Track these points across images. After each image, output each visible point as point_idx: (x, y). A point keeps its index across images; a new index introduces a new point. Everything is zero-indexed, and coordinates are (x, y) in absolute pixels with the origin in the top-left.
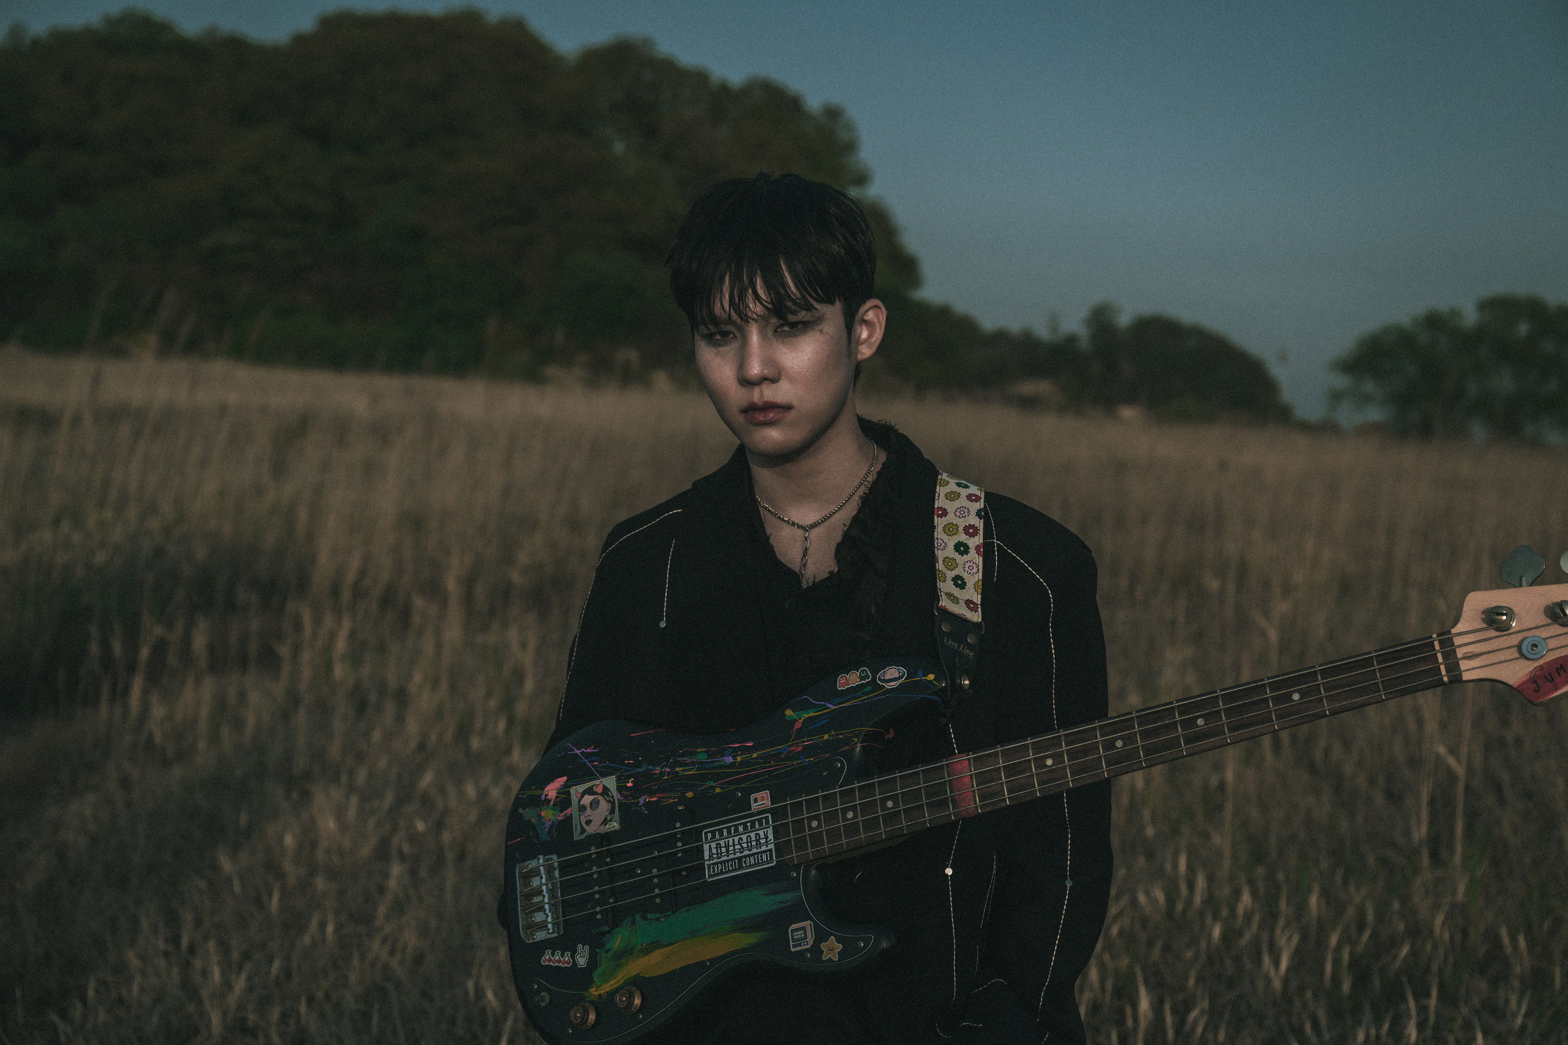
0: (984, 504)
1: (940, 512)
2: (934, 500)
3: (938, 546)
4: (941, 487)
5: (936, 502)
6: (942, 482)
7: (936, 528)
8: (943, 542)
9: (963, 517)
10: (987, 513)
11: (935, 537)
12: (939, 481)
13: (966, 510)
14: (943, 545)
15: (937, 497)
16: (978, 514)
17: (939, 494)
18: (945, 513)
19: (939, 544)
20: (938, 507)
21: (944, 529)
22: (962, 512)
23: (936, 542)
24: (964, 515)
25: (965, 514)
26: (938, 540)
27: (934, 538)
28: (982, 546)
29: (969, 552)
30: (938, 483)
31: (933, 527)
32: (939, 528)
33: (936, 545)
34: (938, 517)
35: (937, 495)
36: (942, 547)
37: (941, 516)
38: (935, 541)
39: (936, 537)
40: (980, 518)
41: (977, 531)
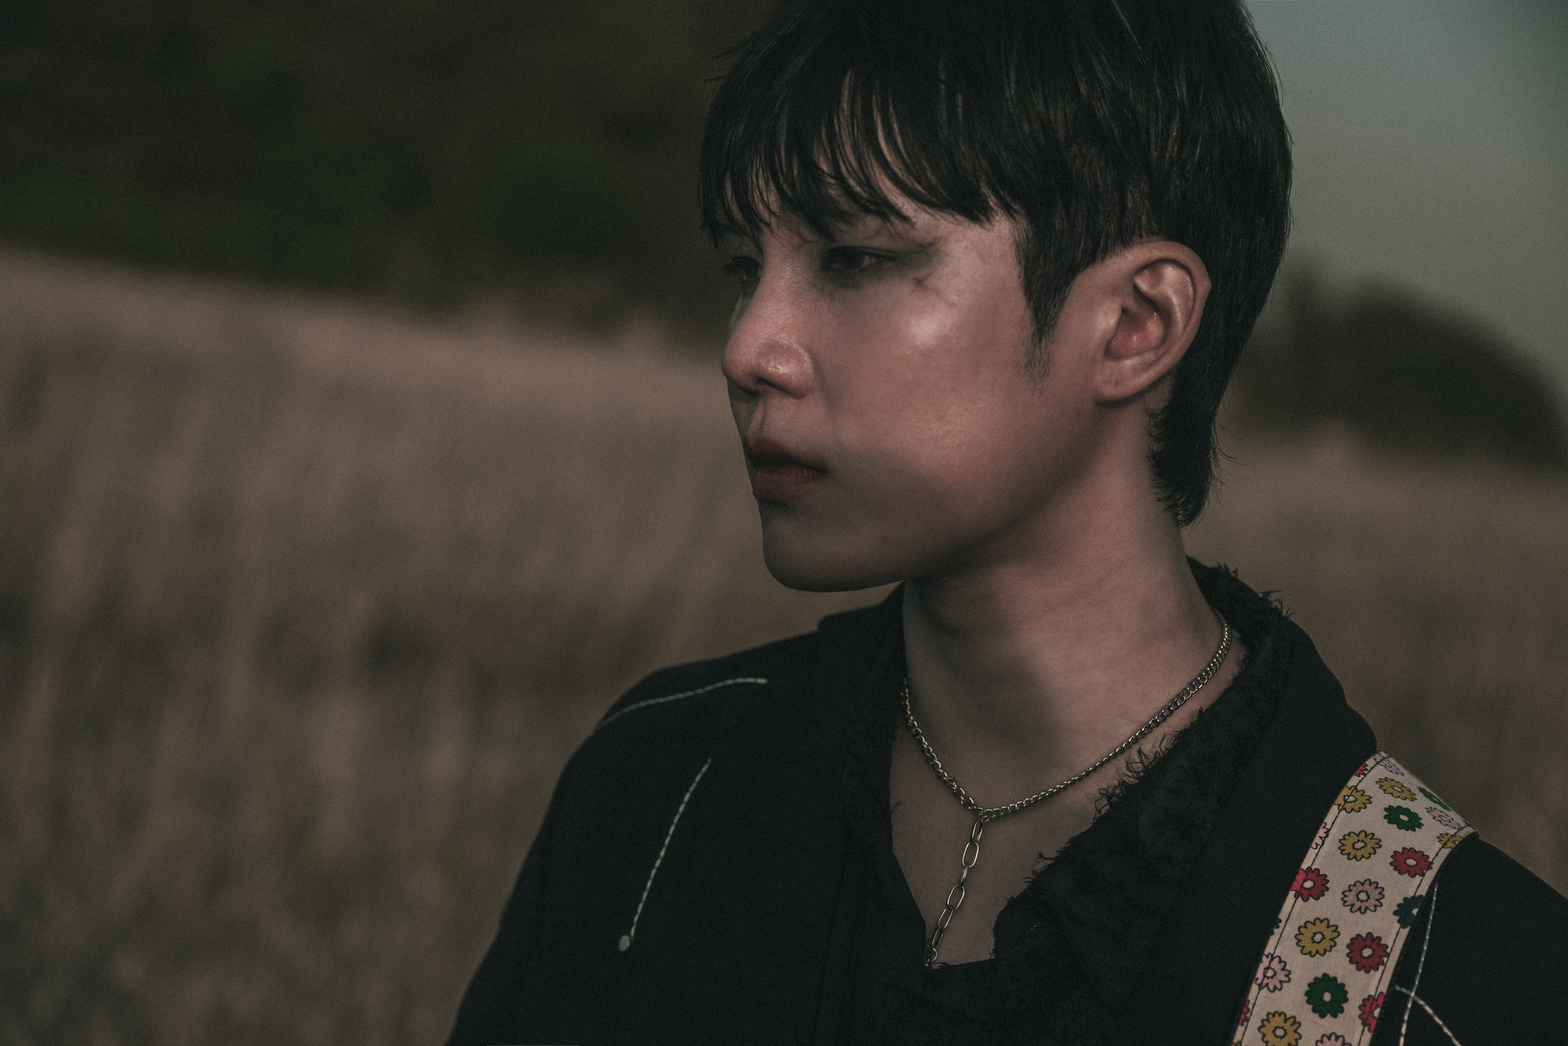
0: (1431, 888)
1: (1308, 884)
2: (1307, 846)
3: (1265, 976)
4: (1343, 812)
5: (1311, 853)
6: (1352, 799)
7: (1281, 925)
8: (1283, 969)
9: (1360, 909)
10: (1424, 913)
11: (1267, 952)
12: (1345, 791)
13: (1375, 894)
14: (1281, 976)
15: (1317, 840)
16: (1403, 912)
17: (1327, 833)
18: (1321, 886)
19: (1270, 973)
20: (1309, 868)
21: (1301, 933)
22: (1363, 896)
23: (1262, 967)
24: (1364, 905)
25: (1366, 904)
26: (1273, 959)
27: (1262, 954)
28: (1381, 1001)
29: (1342, 1011)
30: (1340, 800)
31: (1272, 922)
32: (1288, 928)
33: (1259, 975)
34: (1296, 897)
35: (1321, 832)
36: (1272, 983)
37: (1304, 895)
38: (1260, 960)
39: (1269, 949)
40: (1403, 923)
41: (1381, 957)
